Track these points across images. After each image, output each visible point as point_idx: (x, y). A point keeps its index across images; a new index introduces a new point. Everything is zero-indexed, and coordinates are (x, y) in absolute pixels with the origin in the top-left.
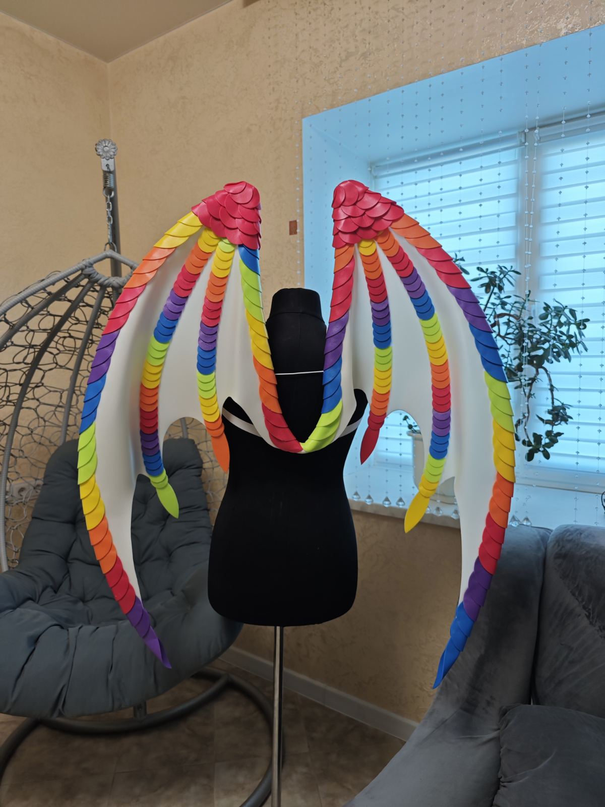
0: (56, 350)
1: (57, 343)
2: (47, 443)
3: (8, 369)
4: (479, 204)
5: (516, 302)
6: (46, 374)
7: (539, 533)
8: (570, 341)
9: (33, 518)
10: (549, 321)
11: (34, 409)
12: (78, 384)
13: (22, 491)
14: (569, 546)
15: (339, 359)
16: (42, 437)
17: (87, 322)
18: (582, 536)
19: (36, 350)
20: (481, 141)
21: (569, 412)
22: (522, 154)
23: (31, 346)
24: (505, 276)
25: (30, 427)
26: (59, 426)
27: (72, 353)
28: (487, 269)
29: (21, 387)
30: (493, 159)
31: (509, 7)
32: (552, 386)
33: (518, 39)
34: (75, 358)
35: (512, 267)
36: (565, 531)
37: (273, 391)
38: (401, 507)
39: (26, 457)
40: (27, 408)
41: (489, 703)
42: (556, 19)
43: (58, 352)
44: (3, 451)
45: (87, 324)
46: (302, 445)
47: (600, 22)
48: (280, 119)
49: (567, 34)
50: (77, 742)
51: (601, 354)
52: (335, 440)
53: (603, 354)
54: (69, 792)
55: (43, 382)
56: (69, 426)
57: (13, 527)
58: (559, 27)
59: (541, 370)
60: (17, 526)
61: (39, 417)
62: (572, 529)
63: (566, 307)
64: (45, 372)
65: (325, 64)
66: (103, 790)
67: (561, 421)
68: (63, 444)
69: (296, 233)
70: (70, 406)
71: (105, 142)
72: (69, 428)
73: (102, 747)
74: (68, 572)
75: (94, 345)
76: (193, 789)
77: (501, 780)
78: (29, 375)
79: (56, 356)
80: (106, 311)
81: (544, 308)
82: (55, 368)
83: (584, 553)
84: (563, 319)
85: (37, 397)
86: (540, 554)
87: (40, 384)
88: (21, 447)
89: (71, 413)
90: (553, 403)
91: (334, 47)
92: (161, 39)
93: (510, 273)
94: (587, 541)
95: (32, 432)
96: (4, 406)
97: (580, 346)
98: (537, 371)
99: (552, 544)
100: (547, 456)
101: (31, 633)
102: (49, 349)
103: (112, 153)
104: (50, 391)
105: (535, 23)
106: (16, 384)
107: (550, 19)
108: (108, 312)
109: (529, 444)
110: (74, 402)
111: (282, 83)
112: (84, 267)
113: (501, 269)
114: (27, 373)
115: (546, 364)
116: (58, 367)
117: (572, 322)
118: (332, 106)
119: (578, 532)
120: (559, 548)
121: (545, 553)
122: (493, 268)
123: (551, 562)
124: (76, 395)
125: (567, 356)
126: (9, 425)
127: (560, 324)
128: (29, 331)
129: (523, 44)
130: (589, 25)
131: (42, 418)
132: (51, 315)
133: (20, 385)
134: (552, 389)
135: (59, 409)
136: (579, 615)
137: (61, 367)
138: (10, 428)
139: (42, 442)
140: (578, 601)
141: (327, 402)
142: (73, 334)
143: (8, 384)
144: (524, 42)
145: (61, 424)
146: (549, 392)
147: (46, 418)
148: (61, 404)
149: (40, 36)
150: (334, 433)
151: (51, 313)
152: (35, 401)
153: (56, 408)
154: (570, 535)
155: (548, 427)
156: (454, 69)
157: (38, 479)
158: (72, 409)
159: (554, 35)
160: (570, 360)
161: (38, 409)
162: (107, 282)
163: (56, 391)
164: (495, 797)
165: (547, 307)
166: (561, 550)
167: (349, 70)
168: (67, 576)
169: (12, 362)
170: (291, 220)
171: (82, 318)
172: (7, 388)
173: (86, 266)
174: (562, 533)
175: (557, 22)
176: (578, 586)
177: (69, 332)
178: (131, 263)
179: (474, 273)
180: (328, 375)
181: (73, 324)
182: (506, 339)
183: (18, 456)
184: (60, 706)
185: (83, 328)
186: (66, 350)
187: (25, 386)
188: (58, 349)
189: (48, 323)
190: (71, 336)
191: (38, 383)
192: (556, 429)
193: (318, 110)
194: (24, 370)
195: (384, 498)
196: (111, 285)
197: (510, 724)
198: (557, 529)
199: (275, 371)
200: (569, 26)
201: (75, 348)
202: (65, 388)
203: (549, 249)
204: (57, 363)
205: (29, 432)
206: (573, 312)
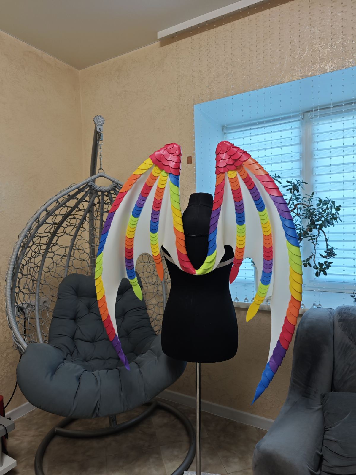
0: (66, 225)
1: (67, 221)
2: (58, 276)
3: (41, 236)
4: (281, 148)
5: (304, 198)
6: (59, 238)
7: (328, 311)
8: (333, 217)
9: (53, 317)
10: (321, 207)
11: (51, 258)
12: (75, 243)
13: (45, 303)
14: (345, 315)
15: (216, 229)
16: (55, 273)
17: (84, 210)
18: (350, 310)
19: (56, 225)
20: (281, 117)
21: (336, 252)
22: (302, 124)
23: (54, 223)
24: (299, 185)
25: (49, 267)
26: (63, 267)
27: (74, 226)
28: (291, 182)
29: (46, 246)
30: (288, 126)
31: (302, 57)
32: (326, 239)
33: (306, 72)
34: (75, 229)
35: (303, 180)
36: (342, 308)
37: (183, 243)
38: (246, 302)
39: (47, 284)
40: (48, 257)
41: (315, 393)
42: (325, 64)
43: (67, 226)
44: (36, 281)
45: (84, 211)
46: (196, 271)
47: (346, 67)
48: (182, 105)
49: (330, 71)
50: (80, 443)
51: (353, 223)
52: (213, 270)
53: (355, 223)
54: (83, 467)
55: (57, 242)
56: (69, 266)
57: (43, 323)
58: (326, 68)
59: (320, 231)
60: (44, 322)
61: (54, 262)
62: (345, 308)
63: (331, 200)
64: (59, 237)
65: (206, 79)
66: (102, 466)
67: (331, 256)
68: (66, 277)
69: (191, 163)
70: (70, 256)
71: (98, 117)
72: (69, 268)
73: (95, 444)
74: (75, 346)
75: (86, 222)
76: (151, 460)
77: (326, 428)
78: (51, 240)
79: (65, 229)
80: (95, 204)
81: (319, 201)
82: (64, 235)
83: (353, 318)
84: (329, 206)
85: (53, 251)
86: (331, 320)
87: (56, 244)
88: (44, 279)
89: (70, 259)
90: (327, 247)
91: (211, 71)
92: (112, 60)
93: (302, 183)
94: (353, 313)
95: (50, 270)
96: (38, 256)
97: (338, 219)
98: (319, 232)
99: (336, 315)
100: (325, 274)
101: (77, 374)
102: (63, 225)
103: (102, 123)
104: (61, 248)
105: (315, 65)
106: (44, 244)
107: (322, 64)
108: (96, 204)
109: (317, 268)
110: (72, 254)
111: (182, 86)
112: (89, 181)
113: (297, 181)
114: (50, 238)
115: (324, 229)
116: (65, 234)
117: (333, 207)
118: (210, 100)
119: (348, 309)
120: (340, 317)
121: (333, 320)
122: (294, 181)
123: (337, 323)
124: (74, 249)
125: (333, 224)
126: (39, 267)
127: (327, 208)
128: (55, 216)
129: (309, 75)
130: (341, 68)
131: (55, 262)
132: (67, 206)
133: (46, 244)
134: (327, 240)
135: (64, 257)
136: (353, 348)
137: (67, 234)
138: (40, 269)
139: (55, 276)
140: (352, 341)
141: (210, 250)
142: (76, 216)
143: (40, 244)
144: (310, 74)
145: (65, 266)
146: (325, 242)
147: (57, 263)
148: (65, 255)
149: (46, 56)
150: (213, 266)
151: (67, 205)
152: (52, 253)
153: (63, 256)
154: (344, 310)
155: (325, 260)
156: (274, 85)
157: (54, 296)
158: (71, 257)
159: (325, 71)
160: (334, 226)
161: (53, 258)
162: (99, 189)
163: (64, 248)
164: (324, 436)
165: (320, 200)
166: (341, 317)
167: (219, 82)
168: (75, 348)
169: (44, 232)
170: (188, 156)
171: (82, 208)
172: (40, 246)
173: (90, 181)
174: (341, 310)
175: (325, 66)
176: (351, 334)
177: (74, 215)
178: (113, 179)
179: (285, 183)
180: (211, 237)
181: (77, 211)
182: (300, 216)
183: (43, 284)
184: (97, 411)
185: (82, 213)
186: (71, 225)
187: (49, 245)
188: (67, 225)
189: (64, 211)
190: (74, 218)
191: (54, 244)
192: (329, 260)
193: (202, 101)
194: (49, 236)
195: (245, 298)
196: (101, 191)
197: (327, 401)
198: (337, 308)
199: (185, 233)
200: (331, 68)
201: (76, 224)
202: (68, 246)
203: (317, 171)
204: (65, 233)
205: (49, 271)
206: (333, 203)
